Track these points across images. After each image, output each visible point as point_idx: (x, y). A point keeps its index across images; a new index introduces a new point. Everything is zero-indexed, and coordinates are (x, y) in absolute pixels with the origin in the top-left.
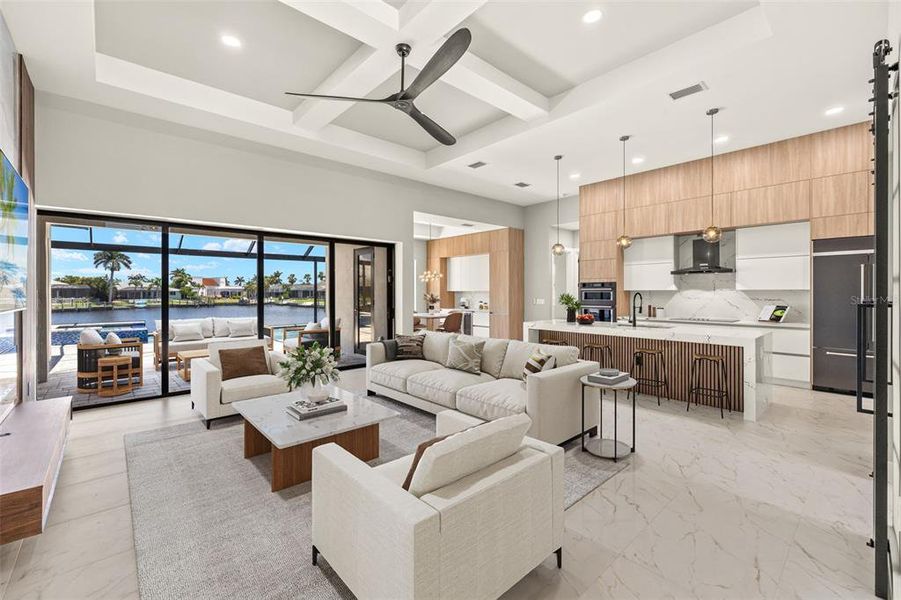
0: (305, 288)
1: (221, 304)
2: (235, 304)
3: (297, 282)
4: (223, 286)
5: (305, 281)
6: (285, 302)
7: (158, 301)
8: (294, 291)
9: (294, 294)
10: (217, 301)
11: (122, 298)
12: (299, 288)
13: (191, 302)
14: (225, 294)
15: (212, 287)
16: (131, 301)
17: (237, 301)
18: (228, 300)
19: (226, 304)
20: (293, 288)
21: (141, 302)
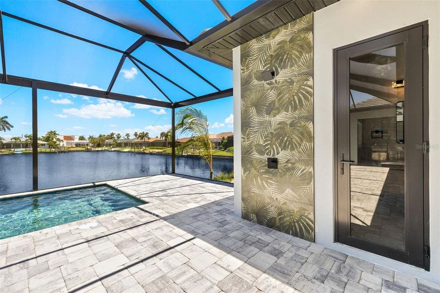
0: (126, 141)
1: (74, 151)
2: (83, 151)
3: (121, 138)
4: (77, 140)
5: (126, 137)
6: (113, 149)
7: (30, 150)
8: (120, 143)
9: (119, 145)
10: (72, 149)
11: (7, 148)
12: (122, 142)
13: (53, 150)
14: (77, 145)
15: (70, 141)
16: (13, 150)
17: (84, 149)
18: (78, 149)
19: (77, 151)
20: (119, 142)
21: (19, 151)
